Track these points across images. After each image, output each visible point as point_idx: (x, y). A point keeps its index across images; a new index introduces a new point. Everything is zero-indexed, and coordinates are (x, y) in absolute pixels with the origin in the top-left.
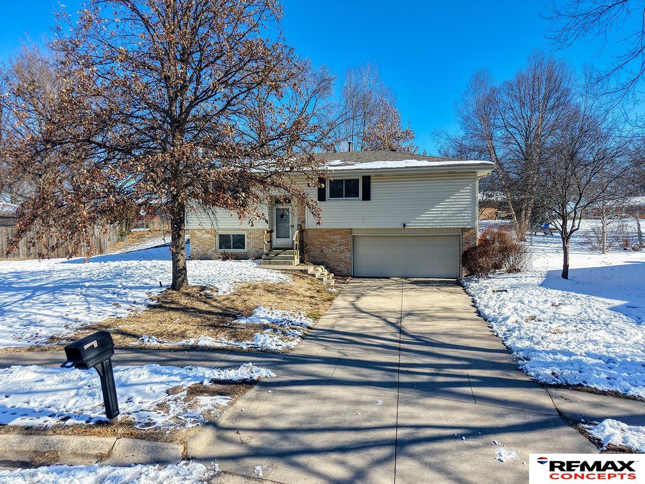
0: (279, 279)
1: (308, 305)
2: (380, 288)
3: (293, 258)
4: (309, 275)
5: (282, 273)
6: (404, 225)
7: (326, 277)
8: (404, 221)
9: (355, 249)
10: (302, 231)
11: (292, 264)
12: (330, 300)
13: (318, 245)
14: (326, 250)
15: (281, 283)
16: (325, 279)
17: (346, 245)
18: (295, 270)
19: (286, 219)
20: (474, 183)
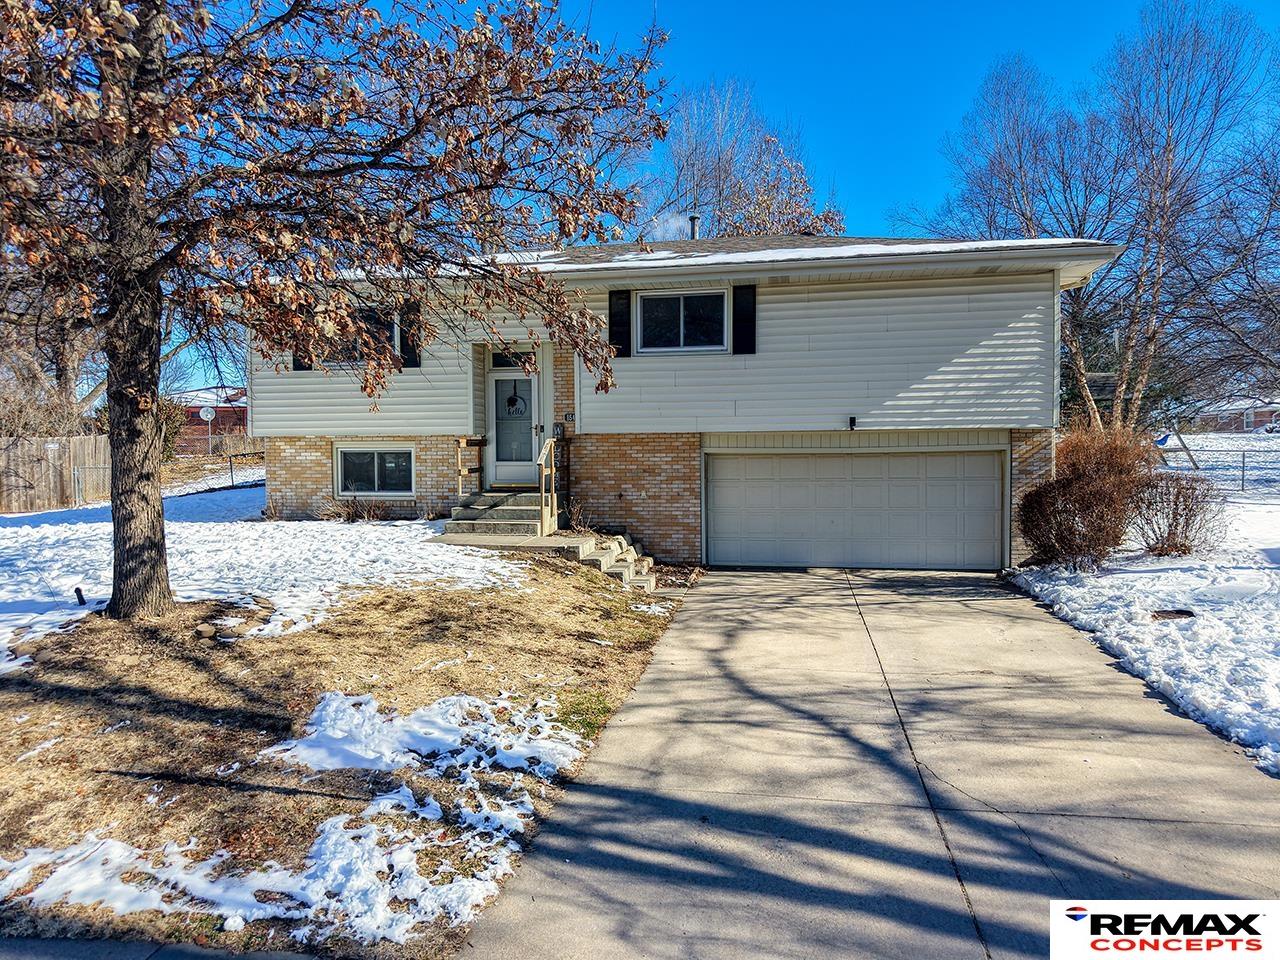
0: (489, 577)
1: (569, 670)
2: (790, 600)
3: (539, 516)
4: (583, 562)
5: (502, 557)
6: (853, 421)
7: (632, 567)
8: (853, 411)
9: (710, 488)
10: (565, 441)
11: (534, 532)
12: (644, 645)
13: (610, 479)
14: (632, 494)
15: (492, 590)
16: (629, 575)
17: (686, 478)
18: (540, 550)
19: (522, 407)
20: (1050, 302)
